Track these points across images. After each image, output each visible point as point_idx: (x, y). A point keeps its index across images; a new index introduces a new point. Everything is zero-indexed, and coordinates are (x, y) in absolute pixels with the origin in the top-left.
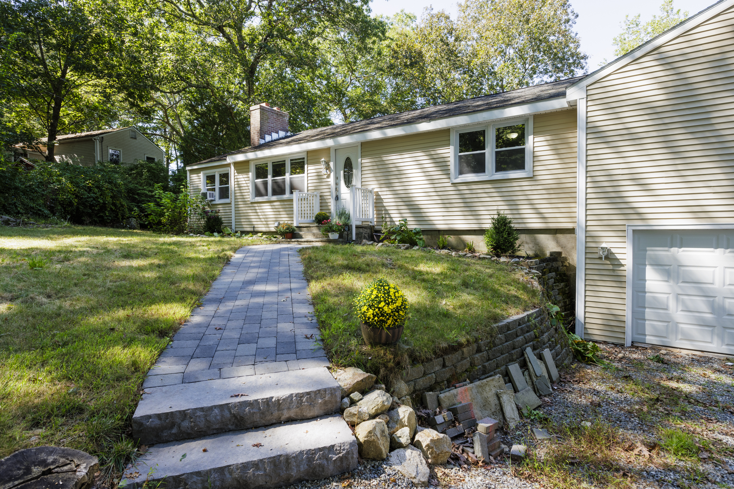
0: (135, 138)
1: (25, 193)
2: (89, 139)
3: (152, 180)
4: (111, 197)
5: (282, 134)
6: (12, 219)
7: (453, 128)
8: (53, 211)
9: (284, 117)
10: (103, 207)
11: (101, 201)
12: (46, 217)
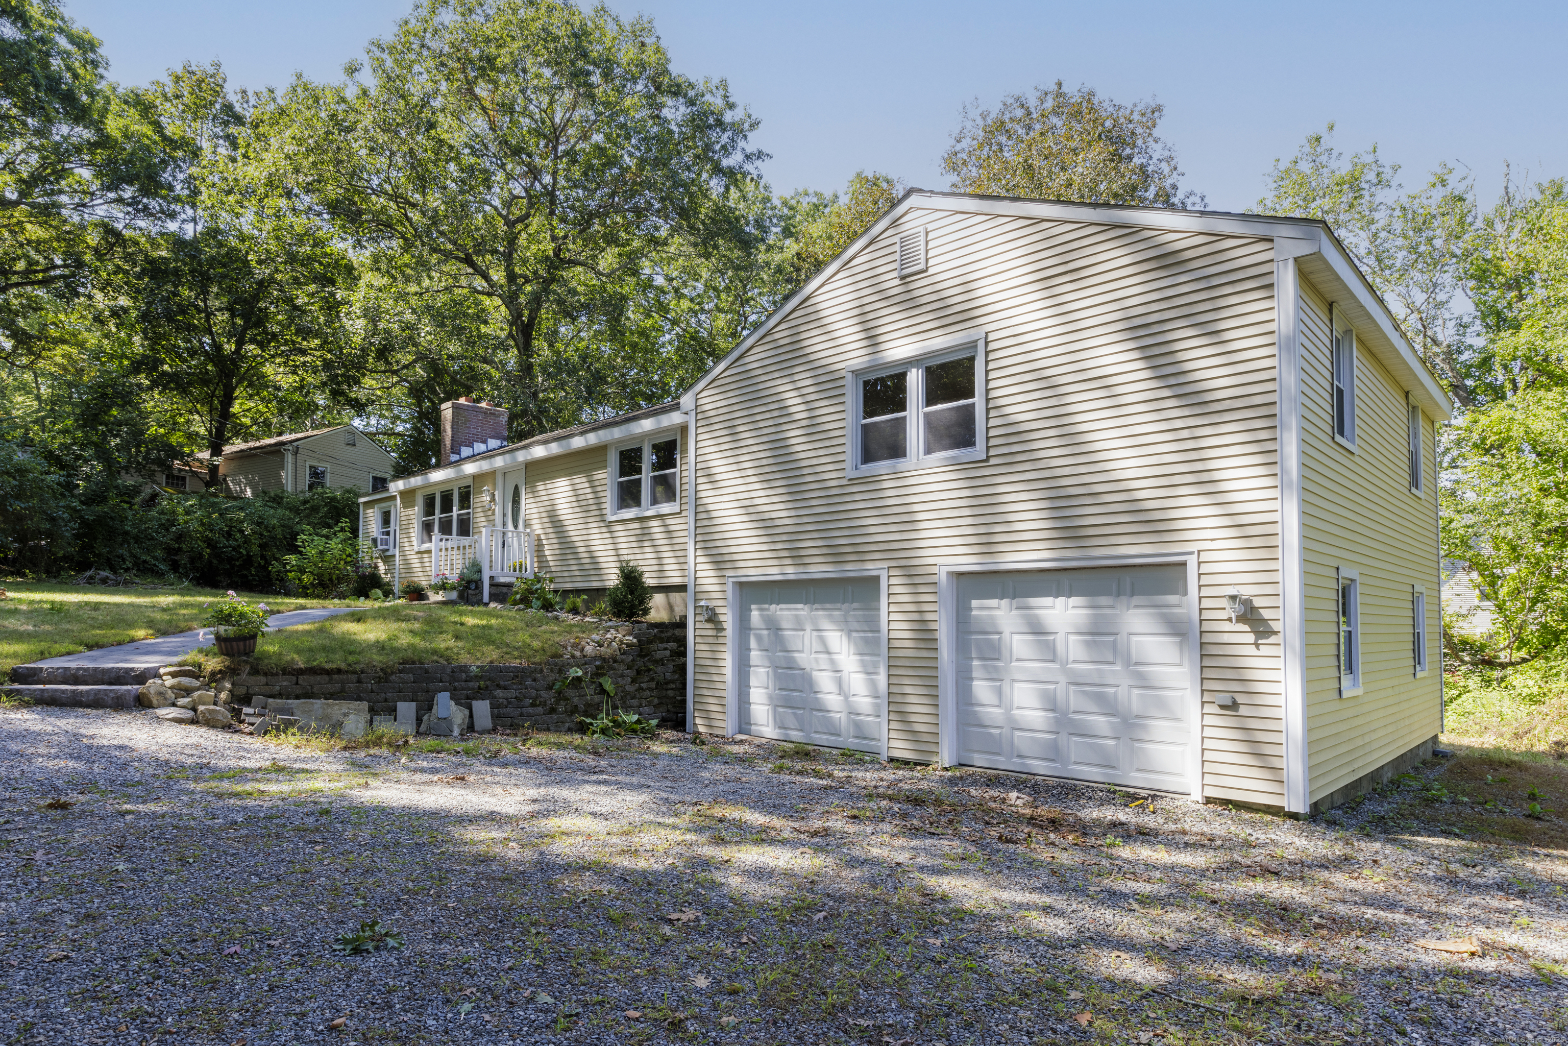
0: (354, 445)
1: (137, 540)
2: (277, 450)
3: (332, 518)
4: (260, 546)
5: (493, 443)
6: (112, 577)
7: (612, 444)
8: (175, 567)
9: (499, 416)
10: (249, 559)
11: (244, 552)
12: (159, 575)
